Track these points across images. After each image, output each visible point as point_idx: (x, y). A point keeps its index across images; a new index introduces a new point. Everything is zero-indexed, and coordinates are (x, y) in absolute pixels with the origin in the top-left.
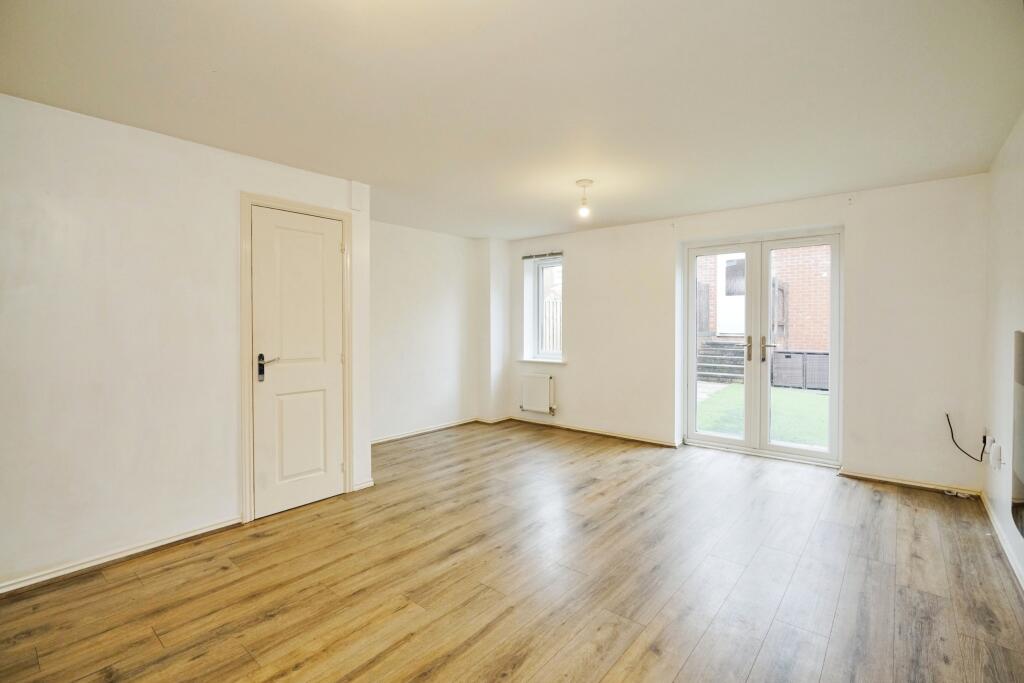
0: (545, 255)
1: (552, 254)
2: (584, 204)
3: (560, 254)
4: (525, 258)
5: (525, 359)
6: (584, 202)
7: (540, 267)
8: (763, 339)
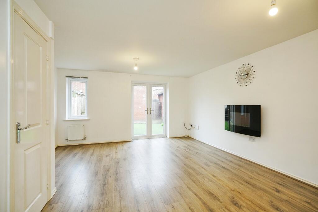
0: (79, 77)
1: (83, 77)
2: (136, 66)
3: (87, 78)
4: (66, 77)
5: (67, 119)
6: (136, 65)
7: (71, 81)
8: (151, 109)
